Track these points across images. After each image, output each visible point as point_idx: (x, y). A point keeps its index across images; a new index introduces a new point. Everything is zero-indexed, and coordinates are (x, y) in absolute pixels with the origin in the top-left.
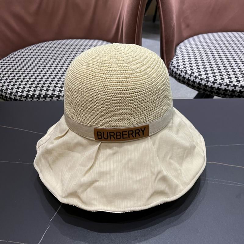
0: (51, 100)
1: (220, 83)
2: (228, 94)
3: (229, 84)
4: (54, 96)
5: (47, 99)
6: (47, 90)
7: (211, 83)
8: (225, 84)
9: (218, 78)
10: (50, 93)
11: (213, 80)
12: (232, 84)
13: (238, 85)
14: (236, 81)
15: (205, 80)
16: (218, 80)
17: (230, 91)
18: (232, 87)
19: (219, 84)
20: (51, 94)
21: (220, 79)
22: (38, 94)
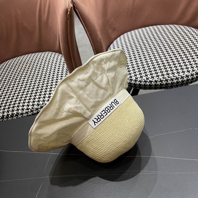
0: (17, 118)
1: (140, 80)
2: (147, 88)
3: (146, 80)
4: (18, 115)
5: (14, 117)
6: (13, 111)
7: (133, 81)
8: (144, 81)
9: (138, 76)
10: (15, 112)
11: (135, 79)
12: (148, 81)
13: (153, 80)
14: (151, 77)
15: (129, 79)
16: (138, 78)
17: (148, 86)
18: (149, 83)
19: (139, 82)
20: (16, 114)
21: (140, 77)
22: (6, 115)
